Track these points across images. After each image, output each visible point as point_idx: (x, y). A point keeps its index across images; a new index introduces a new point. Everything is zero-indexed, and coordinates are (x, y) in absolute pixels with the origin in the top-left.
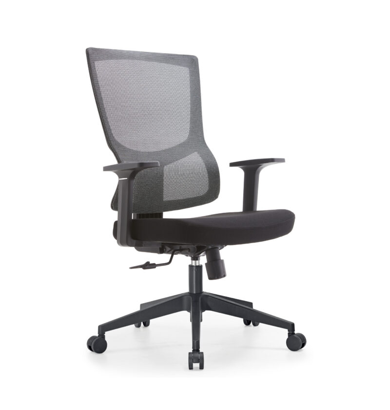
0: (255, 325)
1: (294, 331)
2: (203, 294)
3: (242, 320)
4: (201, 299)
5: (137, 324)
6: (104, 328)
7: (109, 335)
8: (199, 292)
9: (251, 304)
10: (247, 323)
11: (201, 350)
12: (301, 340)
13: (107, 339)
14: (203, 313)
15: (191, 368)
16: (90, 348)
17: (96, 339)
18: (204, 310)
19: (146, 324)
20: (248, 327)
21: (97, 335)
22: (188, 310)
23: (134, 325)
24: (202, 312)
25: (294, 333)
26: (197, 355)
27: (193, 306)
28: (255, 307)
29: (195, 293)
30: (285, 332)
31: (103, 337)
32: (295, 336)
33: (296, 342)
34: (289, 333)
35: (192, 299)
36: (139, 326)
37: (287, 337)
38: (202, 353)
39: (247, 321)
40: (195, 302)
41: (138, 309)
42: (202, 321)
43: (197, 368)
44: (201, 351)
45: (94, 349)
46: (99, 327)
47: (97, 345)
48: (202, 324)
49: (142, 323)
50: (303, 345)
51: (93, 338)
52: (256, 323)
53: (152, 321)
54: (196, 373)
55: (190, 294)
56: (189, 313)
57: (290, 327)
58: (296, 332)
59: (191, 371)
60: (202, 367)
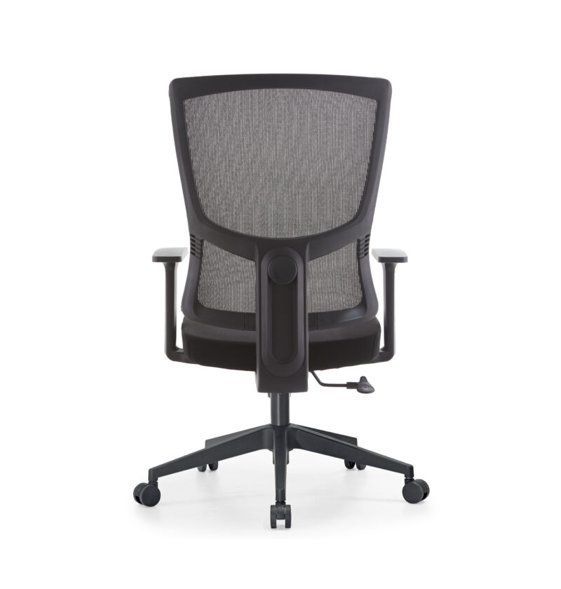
0: (360, 468)
1: (413, 476)
2: (290, 426)
3: (342, 461)
4: (288, 433)
5: (201, 467)
6: (156, 473)
7: (162, 482)
8: (284, 424)
9: (354, 440)
10: (350, 465)
11: (287, 502)
12: (422, 490)
13: (160, 487)
14: (290, 452)
15: (274, 526)
16: (137, 499)
17: (146, 487)
18: (291, 448)
19: (214, 467)
20: (351, 471)
21: (147, 482)
22: (271, 449)
23: (196, 469)
24: (288, 451)
25: (413, 480)
26: (282, 508)
27: (276, 443)
28: (360, 444)
29: (279, 425)
30: (400, 479)
31: (156, 484)
32: (414, 483)
33: (416, 491)
34: (405, 480)
35: (276, 433)
36: (203, 470)
37: (404, 485)
38: (289, 506)
39: (350, 462)
40: (280, 438)
41: (202, 446)
42: (288, 462)
43: (282, 526)
44: (287, 504)
45: (144, 501)
46: (150, 471)
47: (148, 495)
48: (289, 467)
49: (208, 465)
50: (425, 495)
51: (141, 486)
52: (361, 465)
53: (221, 463)
54: (281, 533)
55: (273, 426)
56: (271, 453)
57: (408, 470)
58: (415, 478)
59: (274, 530)
60: (288, 525)
